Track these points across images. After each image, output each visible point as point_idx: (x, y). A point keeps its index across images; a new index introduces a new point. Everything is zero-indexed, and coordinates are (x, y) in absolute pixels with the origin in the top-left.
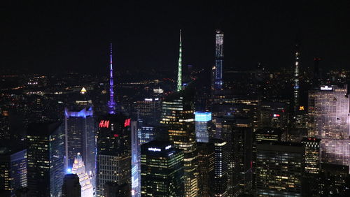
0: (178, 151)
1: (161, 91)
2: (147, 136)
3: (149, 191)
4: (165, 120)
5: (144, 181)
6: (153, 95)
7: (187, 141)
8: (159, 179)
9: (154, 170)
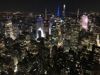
0: (58, 27)
1: (54, 16)
2: (52, 24)
3: (53, 34)
4: (55, 21)
5: (52, 32)
6: (52, 17)
7: (59, 25)
8: (54, 32)
9: (54, 30)
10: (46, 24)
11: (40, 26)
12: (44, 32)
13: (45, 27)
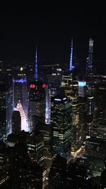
0: (69, 101)
1: (60, 70)
2: (53, 93)
3: (55, 120)
4: (63, 84)
5: (52, 115)
6: (56, 72)
7: (74, 96)
9: (57, 110)
10: (36, 91)
11: (19, 98)
12: (29, 116)
13: (33, 101)
